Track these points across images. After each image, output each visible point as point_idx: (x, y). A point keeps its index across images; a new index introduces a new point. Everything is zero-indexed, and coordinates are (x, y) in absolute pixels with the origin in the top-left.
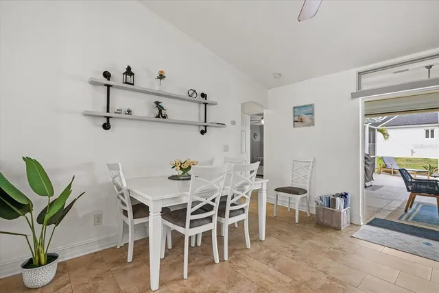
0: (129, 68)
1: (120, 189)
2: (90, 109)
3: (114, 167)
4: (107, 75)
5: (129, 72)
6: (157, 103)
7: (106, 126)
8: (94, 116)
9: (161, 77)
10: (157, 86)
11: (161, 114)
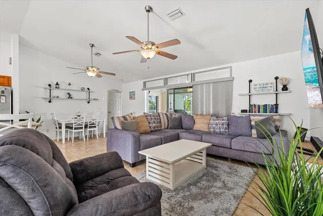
0: (57, 83)
1: (54, 120)
2: (44, 96)
3: (52, 114)
4: (50, 85)
5: (57, 84)
6: (68, 93)
7: (50, 102)
8: (46, 99)
9: (70, 84)
10: (68, 87)
11: (70, 97)
